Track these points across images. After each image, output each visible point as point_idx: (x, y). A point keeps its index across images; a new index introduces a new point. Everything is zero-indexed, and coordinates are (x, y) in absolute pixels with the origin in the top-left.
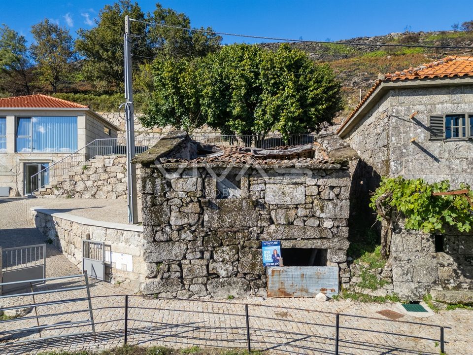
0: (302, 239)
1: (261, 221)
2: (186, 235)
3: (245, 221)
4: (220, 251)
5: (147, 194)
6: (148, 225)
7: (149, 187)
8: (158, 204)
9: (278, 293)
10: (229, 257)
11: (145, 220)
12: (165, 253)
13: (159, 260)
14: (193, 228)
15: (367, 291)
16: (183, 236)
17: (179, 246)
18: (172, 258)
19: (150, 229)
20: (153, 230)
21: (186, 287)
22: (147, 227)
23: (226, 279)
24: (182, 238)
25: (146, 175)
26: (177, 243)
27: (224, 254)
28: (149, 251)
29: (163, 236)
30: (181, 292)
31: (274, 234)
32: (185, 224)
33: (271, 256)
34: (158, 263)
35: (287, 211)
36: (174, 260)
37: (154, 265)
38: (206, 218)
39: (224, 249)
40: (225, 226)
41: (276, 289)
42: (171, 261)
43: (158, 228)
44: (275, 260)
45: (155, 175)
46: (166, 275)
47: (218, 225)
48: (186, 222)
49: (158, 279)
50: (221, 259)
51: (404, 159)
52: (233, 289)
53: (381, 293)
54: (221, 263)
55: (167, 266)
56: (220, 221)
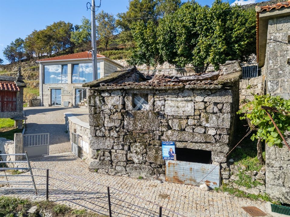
0: (191, 142)
1: (162, 127)
2: (113, 134)
3: (151, 127)
4: (135, 146)
5: (92, 106)
6: (92, 125)
7: (92, 101)
8: (98, 112)
9: (173, 180)
10: (140, 150)
11: (91, 123)
12: (102, 144)
13: (98, 148)
14: (117, 129)
15: (243, 189)
16: (112, 134)
17: (109, 140)
18: (105, 148)
19: (93, 128)
20: (95, 129)
21: (114, 167)
22: (91, 127)
23: (138, 165)
24: (111, 135)
25: (91, 94)
26: (108, 138)
27: (137, 148)
28: (92, 142)
29: (100, 133)
30: (110, 170)
31: (171, 137)
32: (113, 126)
33: (168, 152)
34: (98, 150)
35: (180, 121)
36: (107, 149)
37: (95, 151)
38: (125, 123)
39: (137, 145)
40: (137, 129)
41: (172, 176)
42: (105, 149)
43: (98, 128)
44: (171, 156)
45: (96, 94)
46: (102, 158)
47: (133, 128)
48: (113, 125)
49: (98, 160)
50: (135, 151)
51: (280, 80)
52: (143, 172)
53: (254, 191)
54: (135, 154)
55: (103, 152)
56: (134, 125)
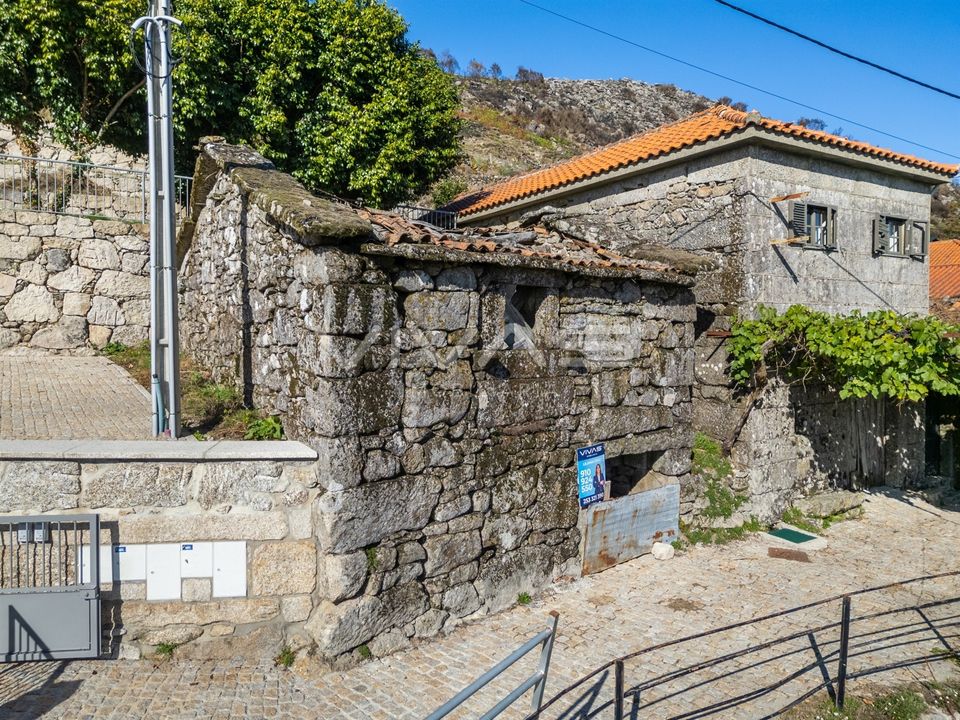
0: (635, 434)
1: (578, 402)
2: (441, 453)
3: (552, 404)
4: (507, 486)
5: (348, 335)
6: (347, 433)
7: (354, 312)
8: (376, 365)
9: (598, 562)
10: (523, 498)
11: (340, 419)
12: (390, 514)
13: (374, 538)
14: (458, 432)
15: (719, 523)
16: (436, 456)
17: (425, 486)
18: (407, 526)
19: (352, 445)
20: (360, 447)
21: (435, 600)
22: (344, 440)
23: (512, 554)
24: (433, 462)
25: (345, 276)
26: (420, 477)
27: (515, 493)
28: (346, 516)
29: (386, 462)
30: (423, 618)
31: (596, 430)
32: (438, 423)
33: (591, 480)
34: (369, 547)
35: (616, 376)
36: (409, 531)
37: (361, 555)
38: (483, 400)
39: (513, 479)
40: (517, 419)
41: (595, 554)
42: (403, 533)
43: (375, 442)
44: (599, 489)
45: (371, 277)
46: (389, 580)
47: (505, 419)
48: (442, 416)
49: (367, 600)
50: (508, 506)
51: (763, 274)
52: (526, 574)
53: (736, 520)
54: (506, 516)
55: (394, 551)
56: (510, 407)
